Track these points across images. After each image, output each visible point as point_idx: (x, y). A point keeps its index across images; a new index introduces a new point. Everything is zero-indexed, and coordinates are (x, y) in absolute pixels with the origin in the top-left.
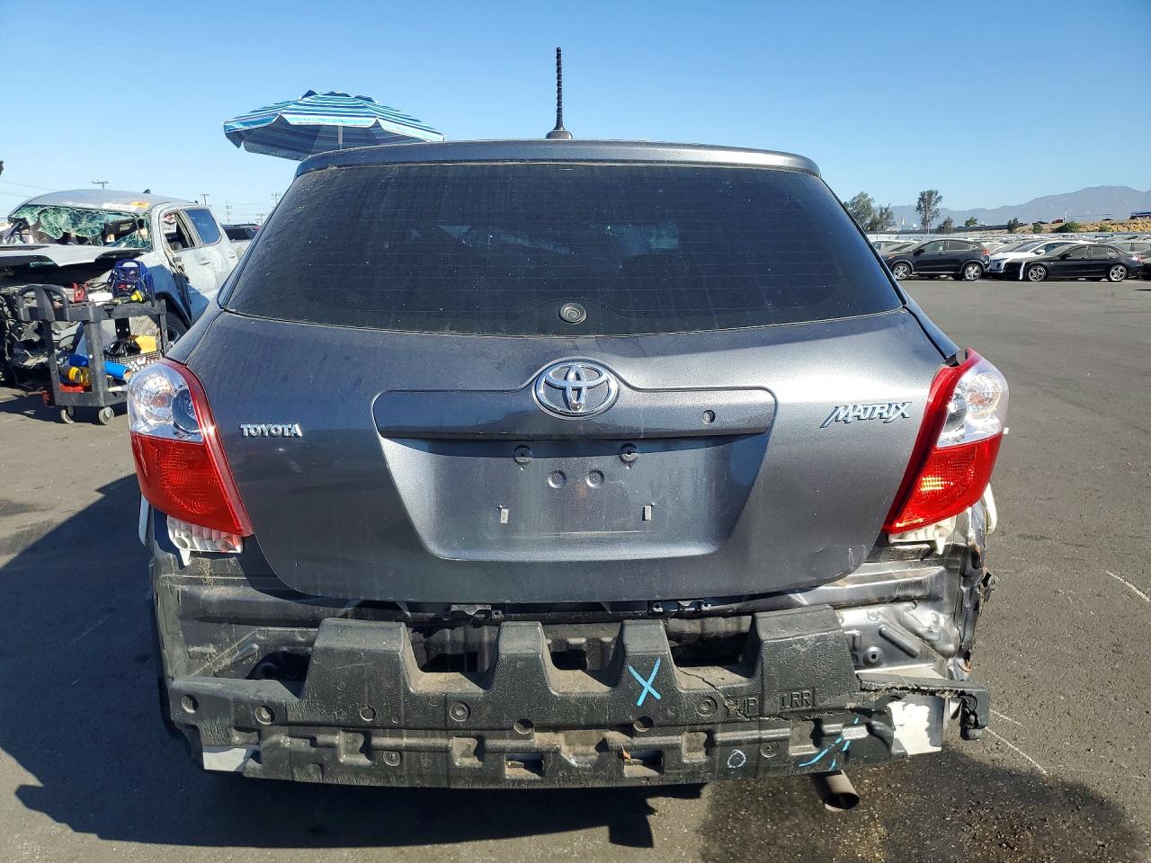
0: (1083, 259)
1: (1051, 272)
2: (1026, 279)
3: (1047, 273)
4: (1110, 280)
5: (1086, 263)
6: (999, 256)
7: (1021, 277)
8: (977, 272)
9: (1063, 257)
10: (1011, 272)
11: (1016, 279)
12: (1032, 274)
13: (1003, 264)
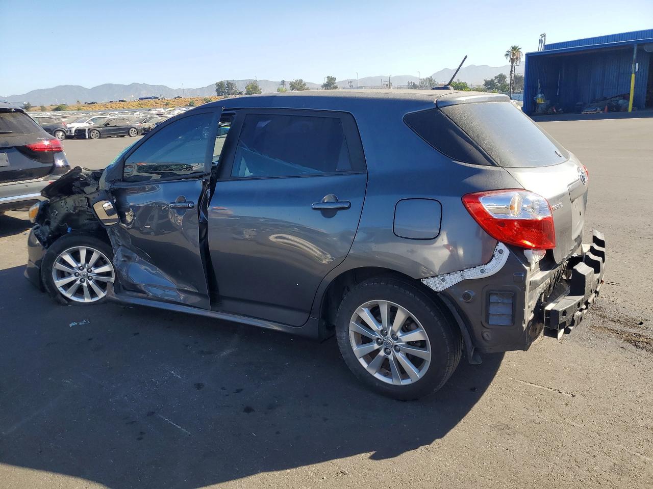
0: (115, 126)
1: (101, 134)
2: (90, 138)
3: (100, 134)
4: (131, 136)
5: (118, 128)
6: (69, 126)
7: (87, 137)
8: (63, 135)
9: (106, 125)
10: (80, 134)
11: (85, 138)
12: (93, 135)
13: (73, 130)
